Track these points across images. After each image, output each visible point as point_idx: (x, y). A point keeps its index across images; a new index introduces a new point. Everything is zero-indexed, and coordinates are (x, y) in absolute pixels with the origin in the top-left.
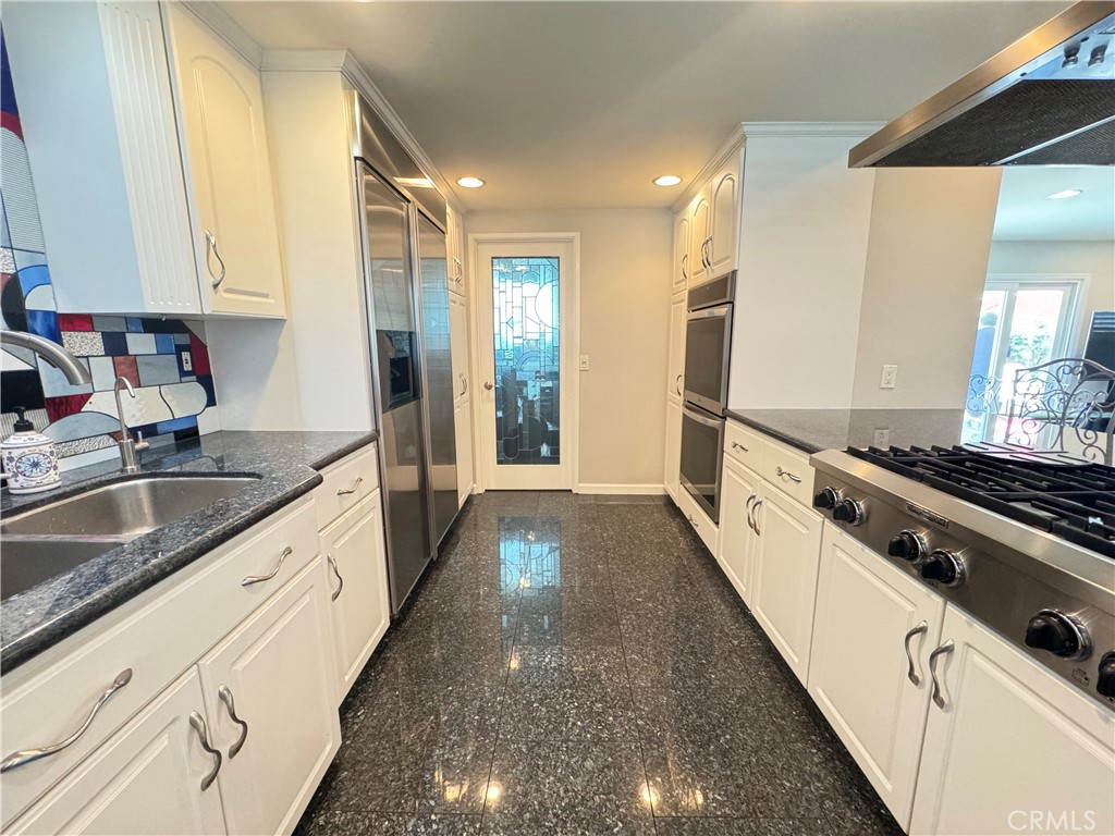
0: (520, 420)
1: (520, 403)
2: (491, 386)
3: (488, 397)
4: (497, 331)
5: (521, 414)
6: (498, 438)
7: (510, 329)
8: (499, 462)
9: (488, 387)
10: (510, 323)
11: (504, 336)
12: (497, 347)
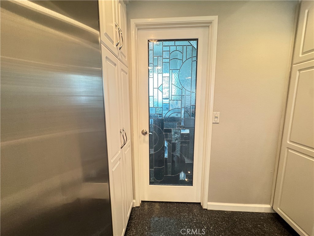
0: (166, 155)
1: (166, 144)
2: (146, 133)
3: (144, 141)
4: (151, 94)
5: (167, 152)
6: (151, 167)
7: (160, 93)
8: (151, 183)
9: (144, 133)
10: (161, 88)
11: (156, 97)
12: (151, 105)
